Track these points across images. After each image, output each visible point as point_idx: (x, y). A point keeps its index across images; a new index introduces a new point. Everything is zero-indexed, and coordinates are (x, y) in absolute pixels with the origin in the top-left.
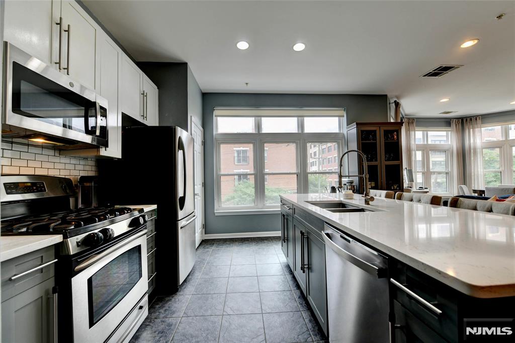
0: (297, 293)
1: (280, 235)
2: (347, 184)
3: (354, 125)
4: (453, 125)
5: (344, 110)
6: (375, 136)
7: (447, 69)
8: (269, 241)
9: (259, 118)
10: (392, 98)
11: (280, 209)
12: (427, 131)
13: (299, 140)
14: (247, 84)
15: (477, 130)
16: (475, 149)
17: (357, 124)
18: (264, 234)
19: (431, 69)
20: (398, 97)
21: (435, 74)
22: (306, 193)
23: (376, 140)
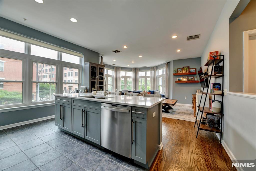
0: (75, 140)
1: (54, 117)
2: (84, 89)
3: (89, 63)
4: (115, 69)
5: (83, 55)
6: (96, 69)
7: (119, 51)
8: (38, 124)
9: (30, 44)
10: (100, 55)
11: (55, 103)
12: (108, 69)
13: (59, 64)
14: (25, 19)
15: (120, 72)
16: (119, 78)
17: (90, 63)
18: (36, 120)
19: (115, 50)
20: (102, 55)
21: (115, 52)
22: (62, 94)
23: (96, 71)
